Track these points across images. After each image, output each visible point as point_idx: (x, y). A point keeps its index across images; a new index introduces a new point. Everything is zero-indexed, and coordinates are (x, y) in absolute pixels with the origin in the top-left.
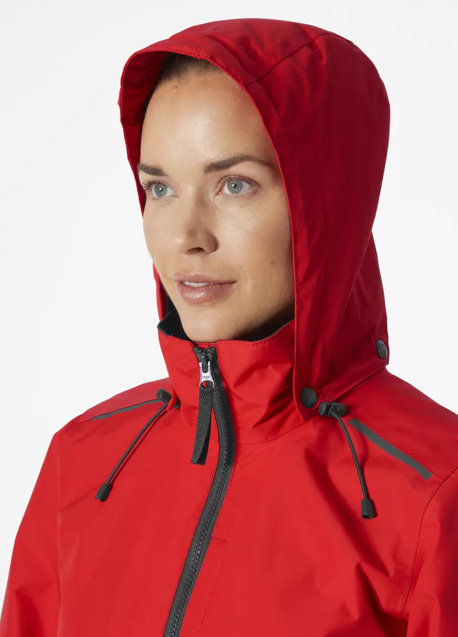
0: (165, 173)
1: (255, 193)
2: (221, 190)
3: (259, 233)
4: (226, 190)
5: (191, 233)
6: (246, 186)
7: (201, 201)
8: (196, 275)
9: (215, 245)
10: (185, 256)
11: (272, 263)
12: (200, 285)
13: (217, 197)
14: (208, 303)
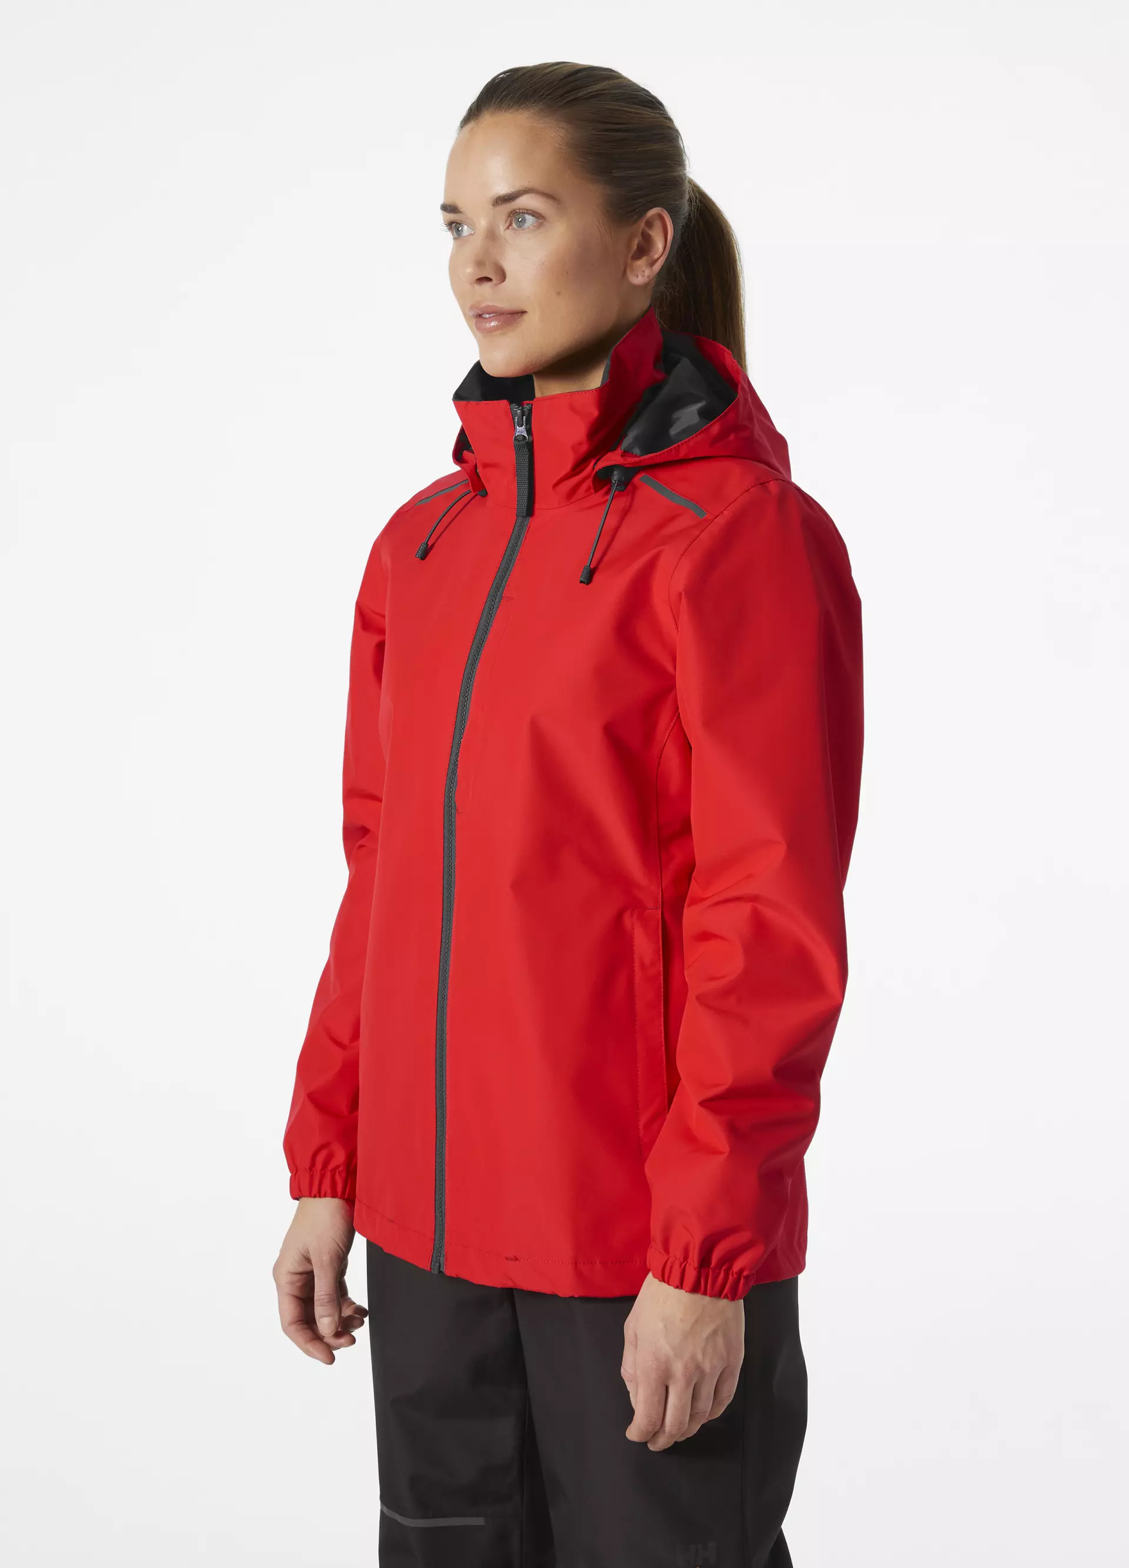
0: (461, 210)
1: (540, 225)
2: (511, 224)
3: (544, 263)
4: (514, 225)
5: (480, 264)
6: (530, 219)
7: (492, 235)
8: (488, 306)
9: (503, 276)
10: (477, 287)
11: (559, 293)
12: (491, 315)
13: (508, 231)
14: (500, 331)
